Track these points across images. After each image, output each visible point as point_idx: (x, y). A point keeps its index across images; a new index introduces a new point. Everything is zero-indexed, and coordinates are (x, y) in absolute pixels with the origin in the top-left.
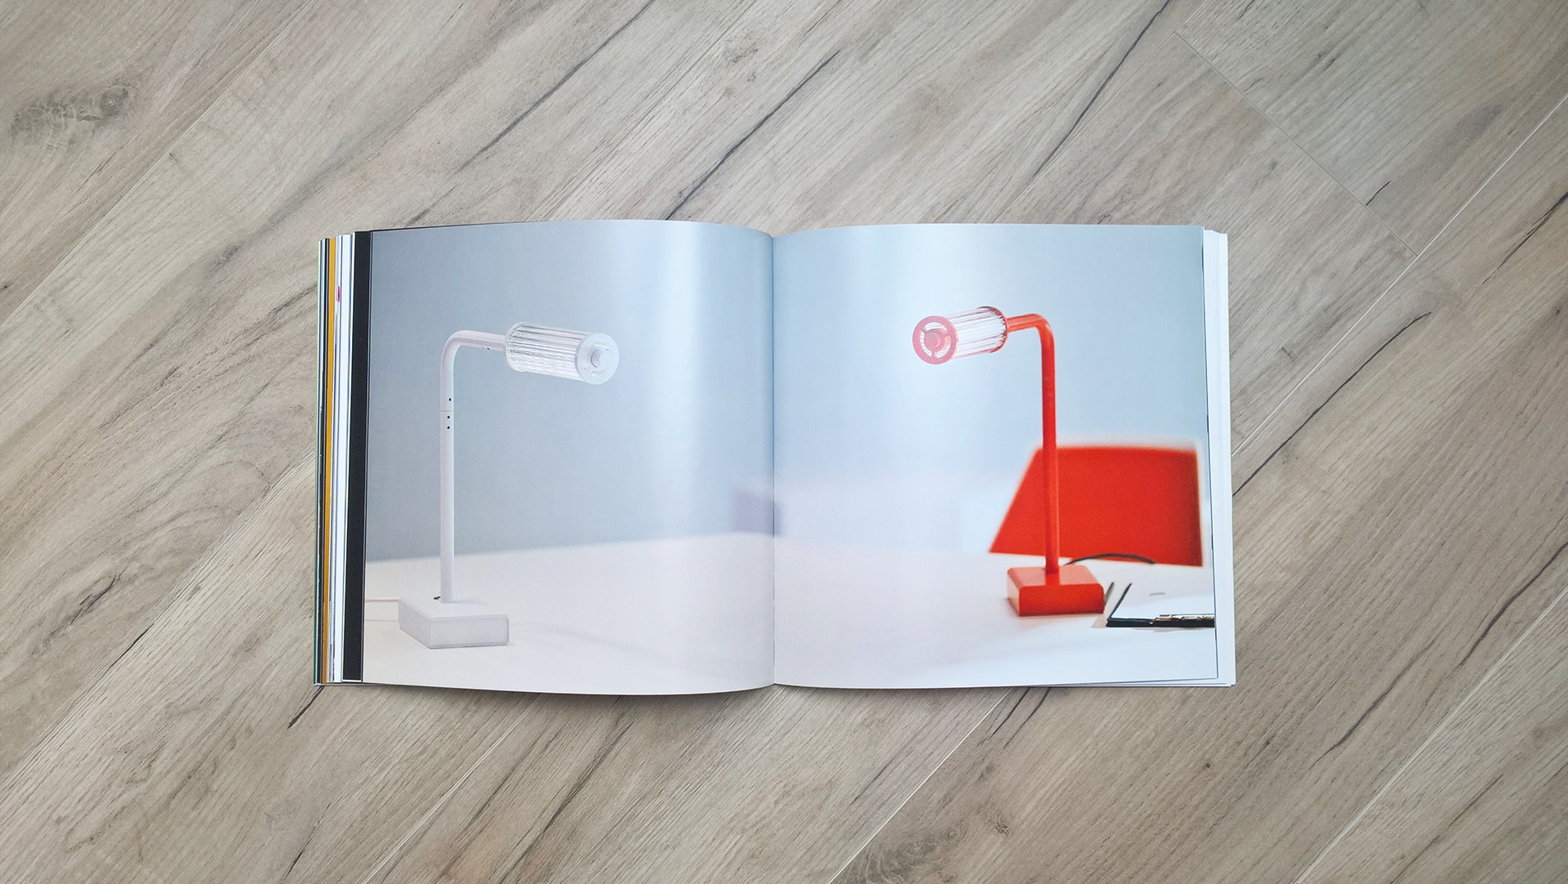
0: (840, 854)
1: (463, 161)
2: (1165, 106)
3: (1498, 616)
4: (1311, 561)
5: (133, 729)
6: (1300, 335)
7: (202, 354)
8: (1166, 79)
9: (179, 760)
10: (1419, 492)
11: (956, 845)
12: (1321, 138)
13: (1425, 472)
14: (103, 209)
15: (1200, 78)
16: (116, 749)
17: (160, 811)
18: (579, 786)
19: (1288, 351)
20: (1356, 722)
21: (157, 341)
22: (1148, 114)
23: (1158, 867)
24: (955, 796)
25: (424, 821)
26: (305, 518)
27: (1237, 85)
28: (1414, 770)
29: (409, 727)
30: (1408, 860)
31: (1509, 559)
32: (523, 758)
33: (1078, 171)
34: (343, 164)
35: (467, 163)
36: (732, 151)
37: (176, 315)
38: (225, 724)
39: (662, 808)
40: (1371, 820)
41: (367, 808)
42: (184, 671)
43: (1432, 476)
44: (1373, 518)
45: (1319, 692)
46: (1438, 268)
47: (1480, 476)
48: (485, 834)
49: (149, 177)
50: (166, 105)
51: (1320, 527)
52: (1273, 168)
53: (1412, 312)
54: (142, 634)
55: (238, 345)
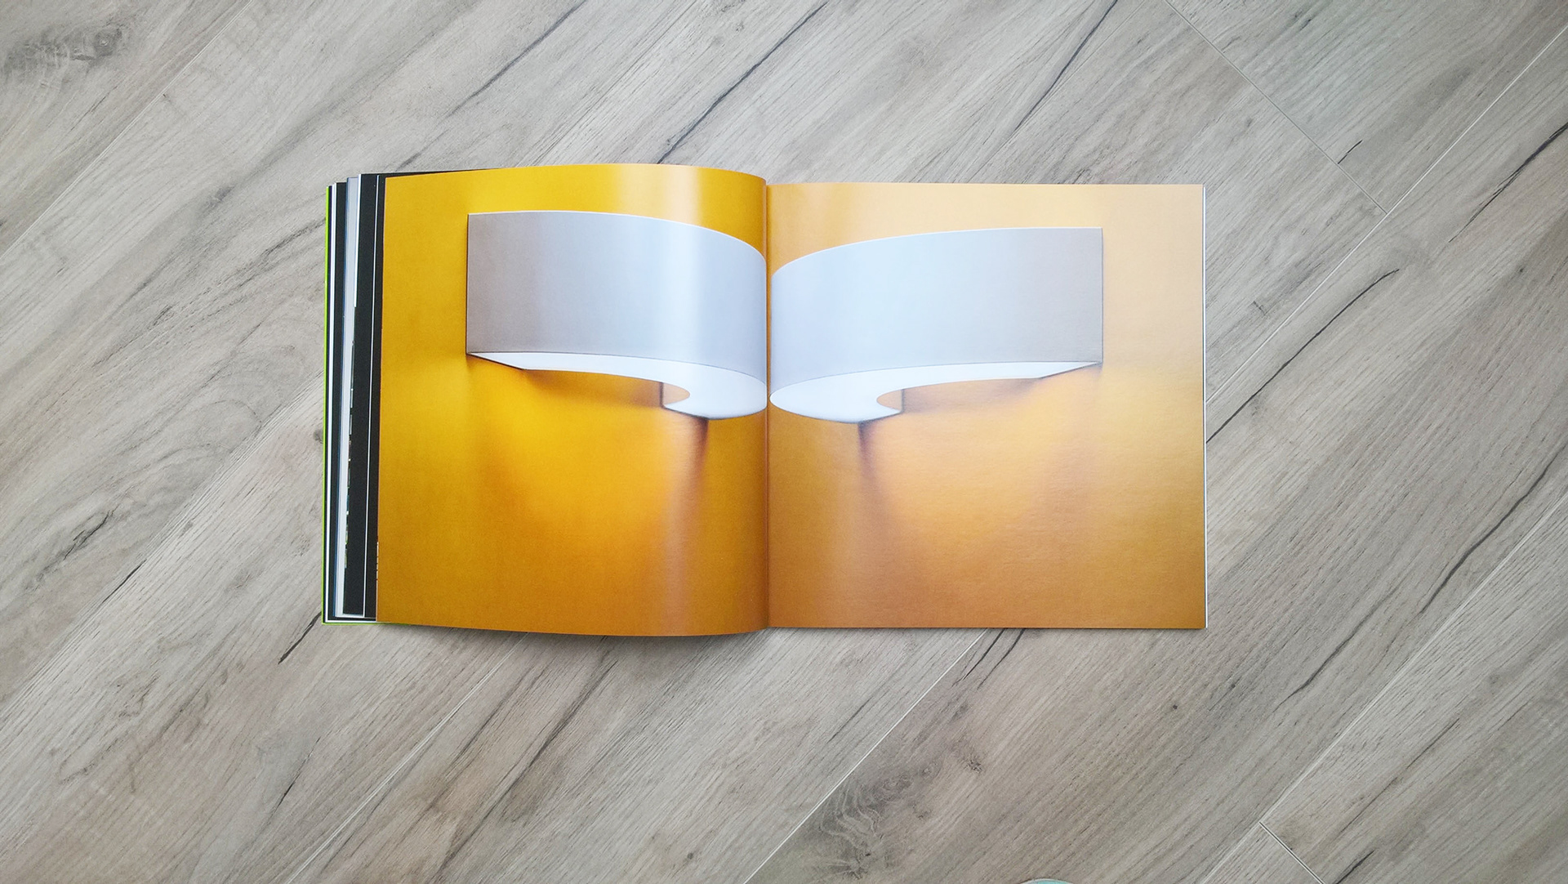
0: (818, 790)
1: (454, 105)
2: (1145, 62)
3: (1458, 565)
4: (1278, 510)
5: (126, 663)
6: (1271, 290)
7: (194, 294)
9: (171, 695)
10: (1384, 444)
11: (931, 782)
12: (1297, 96)
13: (1391, 425)
14: (96, 149)
15: (1178, 37)
16: (109, 683)
17: (151, 746)
18: (564, 722)
19: (1260, 305)
20: (1319, 667)
21: (150, 280)
22: (1128, 69)
23: (1125, 805)
24: (929, 734)
25: (412, 755)
27: (1215, 43)
28: (1374, 714)
30: (1367, 800)
31: (1469, 511)
32: (509, 695)
33: (1058, 126)
34: (335, 108)
35: (458, 107)
36: (720, 99)
37: (169, 255)
38: (216, 659)
39: (645, 744)
40: (1333, 761)
41: (356, 742)
42: (176, 607)
43: (1397, 429)
44: (1339, 469)
45: (1284, 637)
46: (1406, 226)
47: (1444, 429)
48: (472, 768)
49: (143, 118)
50: (159, 46)
51: (1287, 477)
52: (1249, 126)
53: (1380, 269)
54: (135, 570)
55: (231, 285)
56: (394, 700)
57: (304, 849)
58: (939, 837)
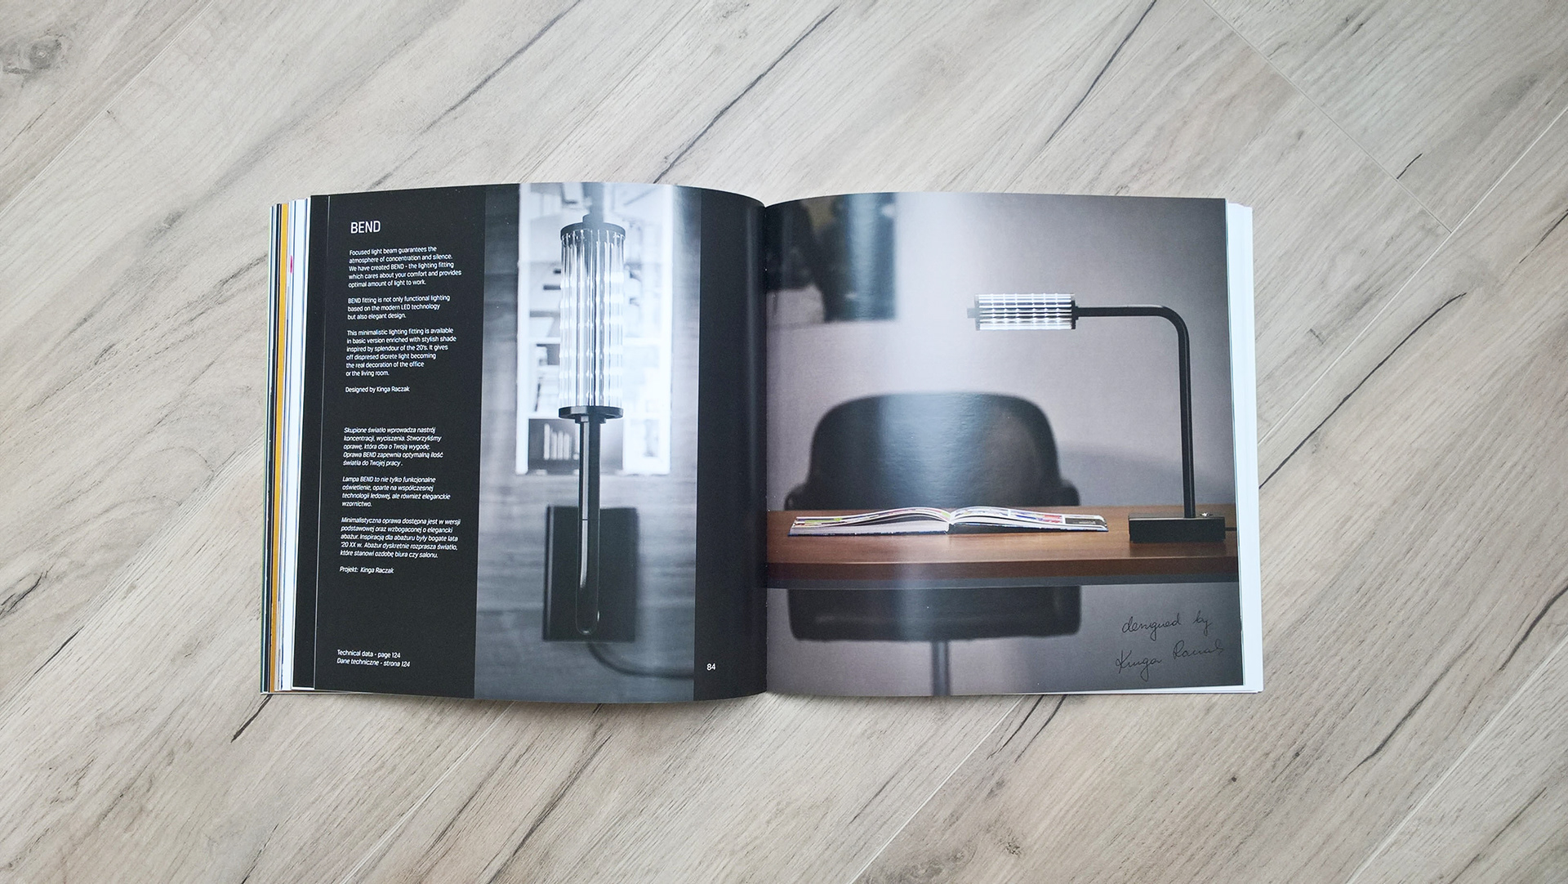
1: (429, 121)
2: (1186, 70)
3: (1540, 617)
4: (1343, 557)
5: (60, 742)
6: (1328, 316)
7: (142, 329)
8: (1185, 43)
9: (112, 776)
10: (1456, 484)
11: (964, 868)
12: (1350, 106)
13: (1462, 463)
14: (32, 170)
15: (1221, 42)
16: (40, 764)
17: (87, 835)
18: (552, 806)
19: (1317, 333)
20: (1390, 731)
21: (90, 315)
22: (1168, 77)
24: (962, 814)
25: (381, 844)
26: (252, 510)
27: (1260, 50)
28: (1452, 782)
29: (365, 739)
30: (1446, 881)
31: (1550, 557)
32: (490, 775)
33: (1094, 138)
34: (297, 124)
35: (435, 122)
36: (722, 113)
37: (111, 289)
38: (162, 735)
39: (644, 828)
40: (1408, 837)
41: (317, 830)
42: (116, 679)
43: (1469, 467)
44: (1407, 512)
45: (1352, 700)
46: (1472, 247)
47: (1519, 467)
48: (448, 858)
49: (84, 136)
50: (102, 59)
51: (1351, 522)
52: (1299, 139)
53: (1446, 293)
54: (72, 638)
55: (181, 320)
56: (361, 782)
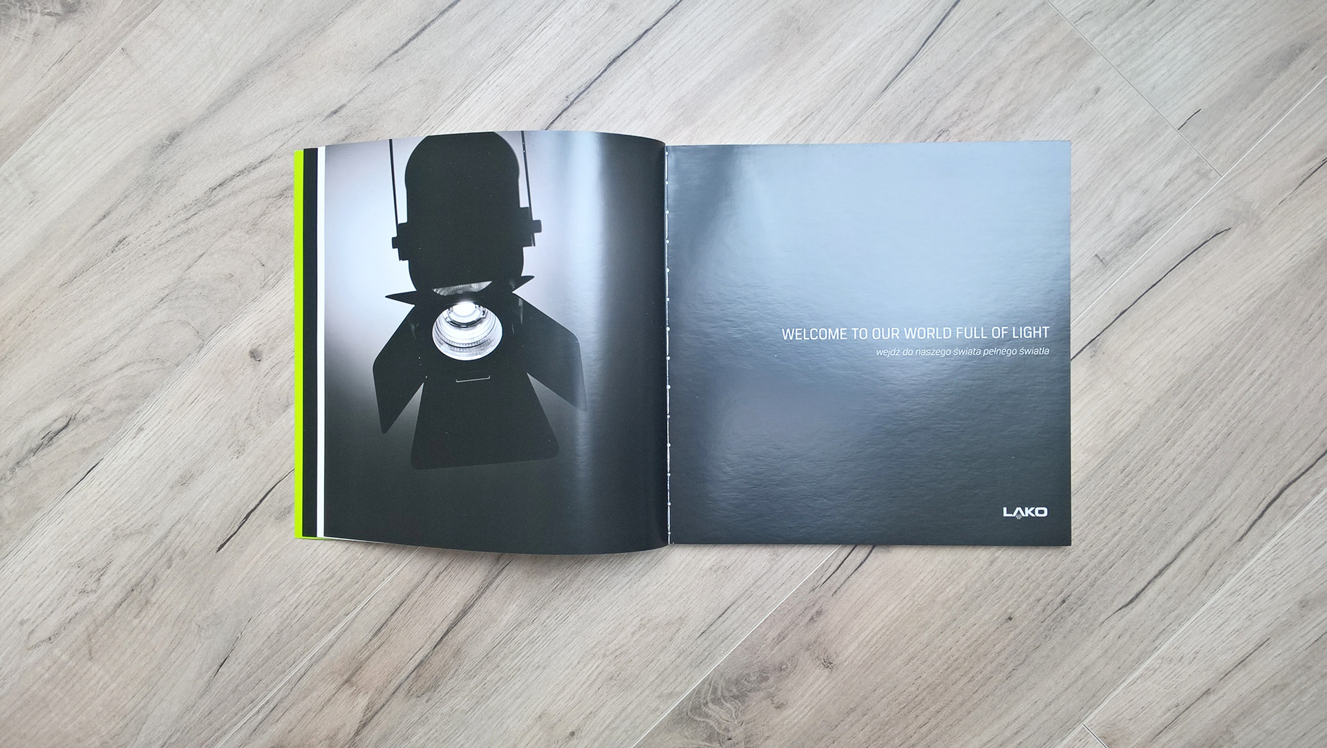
0: (687, 680)
1: (377, 62)
2: (1002, 34)
3: (1275, 500)
4: (1111, 444)
5: (86, 547)
6: (1111, 244)
7: (148, 226)
8: (1004, 10)
9: (124, 575)
10: (1211, 387)
11: (787, 677)
12: (1143, 67)
13: (1218, 370)
14: (63, 95)
15: (1034, 11)
16: (71, 564)
17: (107, 619)
18: (464, 612)
19: (1101, 258)
20: (1143, 586)
21: (108, 213)
22: (987, 39)
23: (962, 704)
24: (788, 634)
25: (331, 636)
26: (233, 372)
27: (1068, 17)
28: (1191, 630)
30: (1181, 708)
31: (1287, 450)
32: (417, 586)
33: (922, 89)
34: (272, 62)
35: (381, 63)
36: (614, 61)
37: (125, 191)
38: (163, 547)
39: (536, 633)
40: (1152, 672)
41: (282, 623)
42: (128, 500)
43: (1224, 374)
44: (1169, 409)
45: (1111, 559)
46: (1239, 189)
47: (1265, 376)
48: (382, 649)
49: (104, 68)
50: (118, 5)
51: (1120, 415)
52: (1097, 93)
53: (1213, 227)
54: (94, 467)
55: (178, 219)
56: (315, 588)
57: (236, 714)
58: (794, 726)
